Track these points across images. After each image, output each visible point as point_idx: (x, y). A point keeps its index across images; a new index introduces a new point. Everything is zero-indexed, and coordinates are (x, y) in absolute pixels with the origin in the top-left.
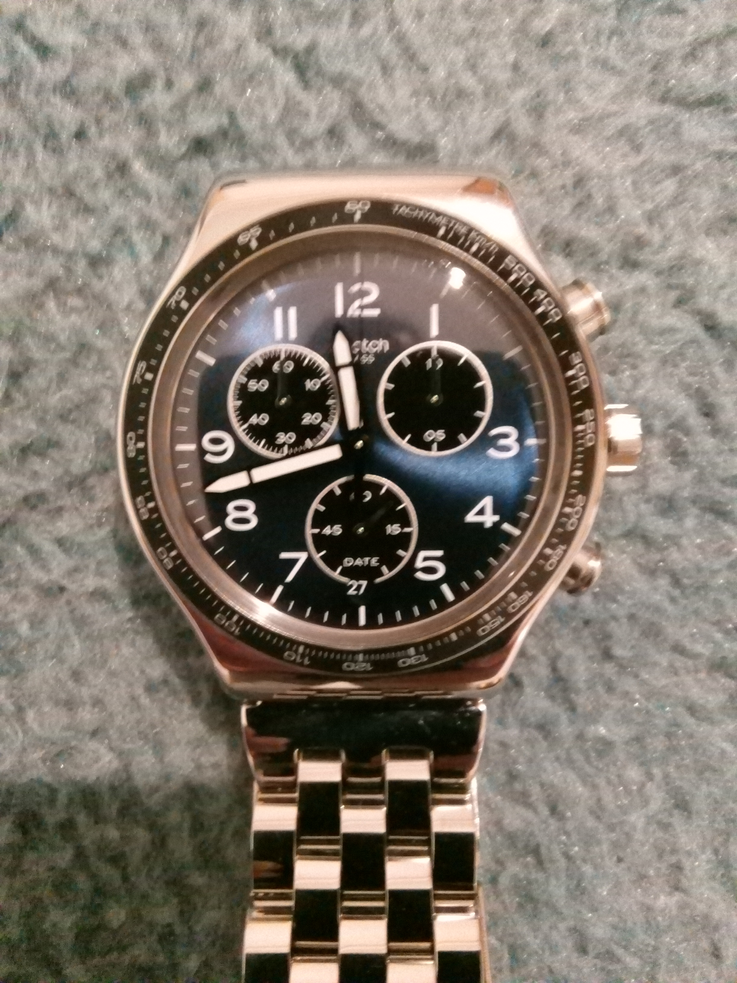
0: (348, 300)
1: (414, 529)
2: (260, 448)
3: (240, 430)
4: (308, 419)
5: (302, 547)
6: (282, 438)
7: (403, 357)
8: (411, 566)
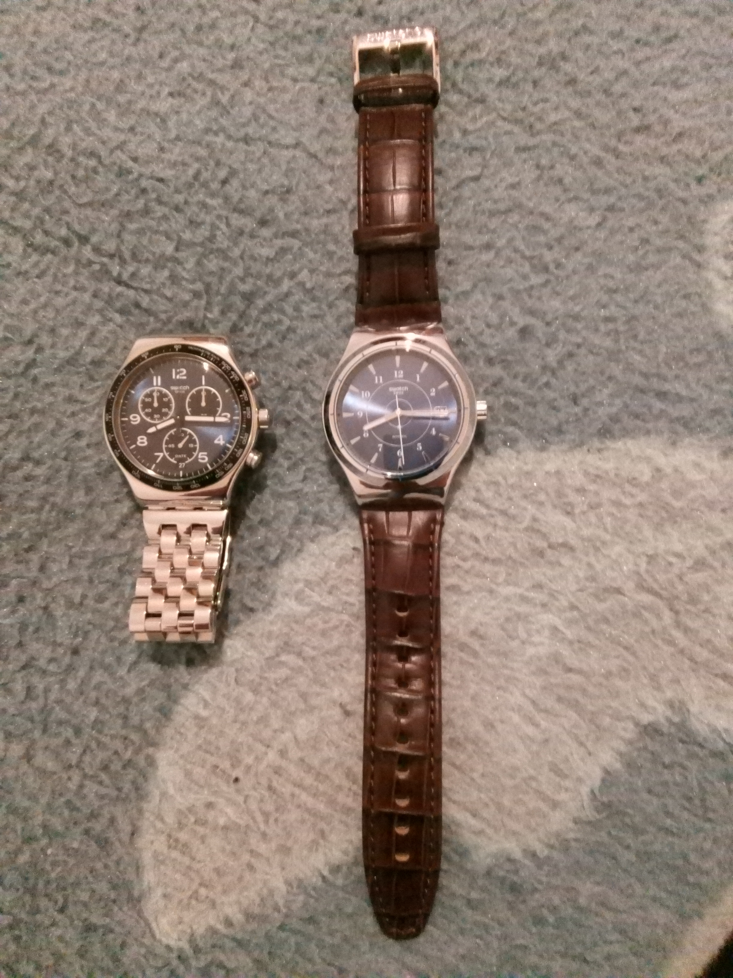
0: (177, 373)
1: (198, 446)
2: (148, 420)
3: (142, 414)
4: (164, 410)
5: (161, 451)
6: (156, 416)
7: (194, 391)
8: (197, 458)
